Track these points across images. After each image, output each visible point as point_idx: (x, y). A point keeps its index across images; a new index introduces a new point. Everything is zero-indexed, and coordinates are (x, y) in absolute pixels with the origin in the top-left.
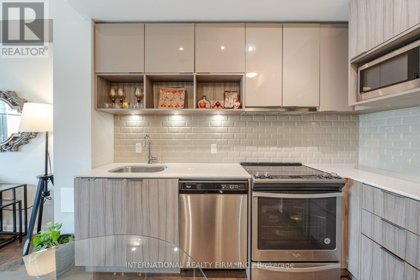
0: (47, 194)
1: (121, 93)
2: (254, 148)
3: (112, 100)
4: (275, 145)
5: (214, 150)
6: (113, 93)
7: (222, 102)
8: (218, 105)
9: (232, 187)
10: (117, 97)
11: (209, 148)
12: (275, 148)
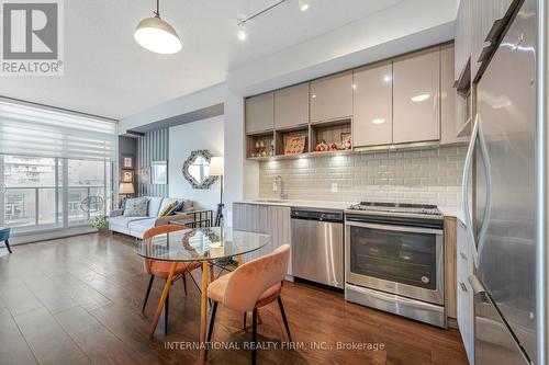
0: (221, 216)
1: (262, 145)
2: (377, 187)
3: (257, 151)
4: (402, 184)
5: (334, 189)
6: (257, 145)
7: (339, 145)
8: (335, 147)
9: (329, 217)
10: (260, 148)
11: (330, 187)
12: (402, 188)
